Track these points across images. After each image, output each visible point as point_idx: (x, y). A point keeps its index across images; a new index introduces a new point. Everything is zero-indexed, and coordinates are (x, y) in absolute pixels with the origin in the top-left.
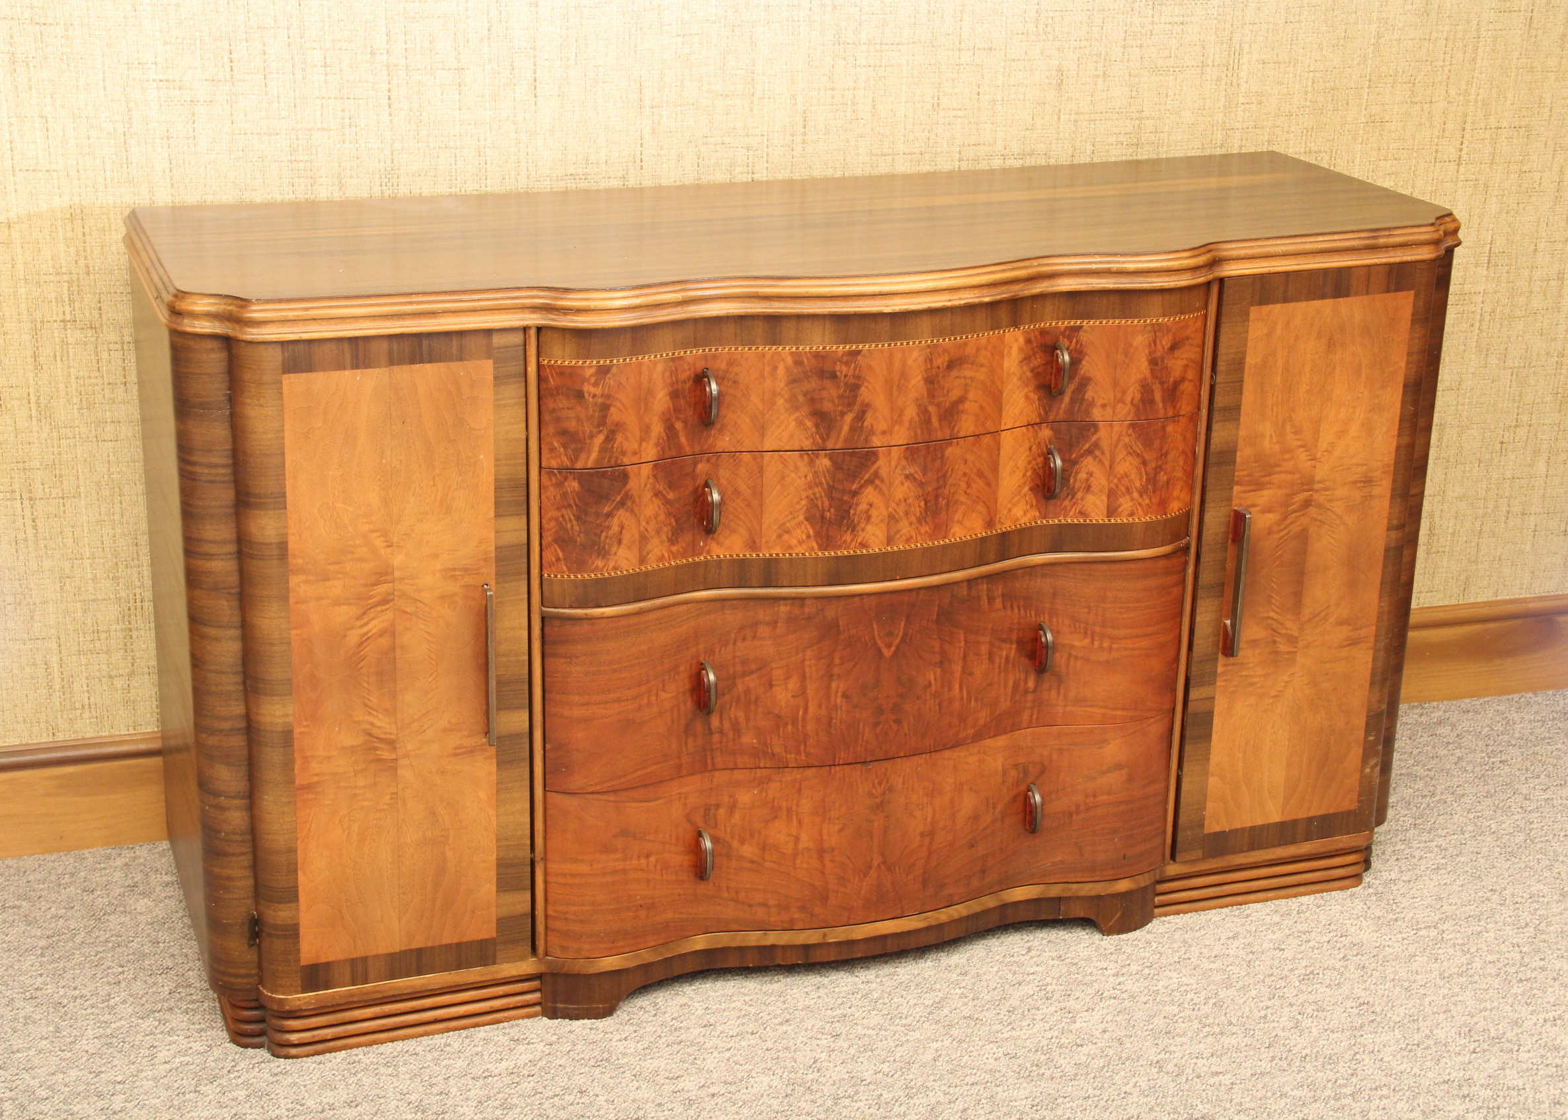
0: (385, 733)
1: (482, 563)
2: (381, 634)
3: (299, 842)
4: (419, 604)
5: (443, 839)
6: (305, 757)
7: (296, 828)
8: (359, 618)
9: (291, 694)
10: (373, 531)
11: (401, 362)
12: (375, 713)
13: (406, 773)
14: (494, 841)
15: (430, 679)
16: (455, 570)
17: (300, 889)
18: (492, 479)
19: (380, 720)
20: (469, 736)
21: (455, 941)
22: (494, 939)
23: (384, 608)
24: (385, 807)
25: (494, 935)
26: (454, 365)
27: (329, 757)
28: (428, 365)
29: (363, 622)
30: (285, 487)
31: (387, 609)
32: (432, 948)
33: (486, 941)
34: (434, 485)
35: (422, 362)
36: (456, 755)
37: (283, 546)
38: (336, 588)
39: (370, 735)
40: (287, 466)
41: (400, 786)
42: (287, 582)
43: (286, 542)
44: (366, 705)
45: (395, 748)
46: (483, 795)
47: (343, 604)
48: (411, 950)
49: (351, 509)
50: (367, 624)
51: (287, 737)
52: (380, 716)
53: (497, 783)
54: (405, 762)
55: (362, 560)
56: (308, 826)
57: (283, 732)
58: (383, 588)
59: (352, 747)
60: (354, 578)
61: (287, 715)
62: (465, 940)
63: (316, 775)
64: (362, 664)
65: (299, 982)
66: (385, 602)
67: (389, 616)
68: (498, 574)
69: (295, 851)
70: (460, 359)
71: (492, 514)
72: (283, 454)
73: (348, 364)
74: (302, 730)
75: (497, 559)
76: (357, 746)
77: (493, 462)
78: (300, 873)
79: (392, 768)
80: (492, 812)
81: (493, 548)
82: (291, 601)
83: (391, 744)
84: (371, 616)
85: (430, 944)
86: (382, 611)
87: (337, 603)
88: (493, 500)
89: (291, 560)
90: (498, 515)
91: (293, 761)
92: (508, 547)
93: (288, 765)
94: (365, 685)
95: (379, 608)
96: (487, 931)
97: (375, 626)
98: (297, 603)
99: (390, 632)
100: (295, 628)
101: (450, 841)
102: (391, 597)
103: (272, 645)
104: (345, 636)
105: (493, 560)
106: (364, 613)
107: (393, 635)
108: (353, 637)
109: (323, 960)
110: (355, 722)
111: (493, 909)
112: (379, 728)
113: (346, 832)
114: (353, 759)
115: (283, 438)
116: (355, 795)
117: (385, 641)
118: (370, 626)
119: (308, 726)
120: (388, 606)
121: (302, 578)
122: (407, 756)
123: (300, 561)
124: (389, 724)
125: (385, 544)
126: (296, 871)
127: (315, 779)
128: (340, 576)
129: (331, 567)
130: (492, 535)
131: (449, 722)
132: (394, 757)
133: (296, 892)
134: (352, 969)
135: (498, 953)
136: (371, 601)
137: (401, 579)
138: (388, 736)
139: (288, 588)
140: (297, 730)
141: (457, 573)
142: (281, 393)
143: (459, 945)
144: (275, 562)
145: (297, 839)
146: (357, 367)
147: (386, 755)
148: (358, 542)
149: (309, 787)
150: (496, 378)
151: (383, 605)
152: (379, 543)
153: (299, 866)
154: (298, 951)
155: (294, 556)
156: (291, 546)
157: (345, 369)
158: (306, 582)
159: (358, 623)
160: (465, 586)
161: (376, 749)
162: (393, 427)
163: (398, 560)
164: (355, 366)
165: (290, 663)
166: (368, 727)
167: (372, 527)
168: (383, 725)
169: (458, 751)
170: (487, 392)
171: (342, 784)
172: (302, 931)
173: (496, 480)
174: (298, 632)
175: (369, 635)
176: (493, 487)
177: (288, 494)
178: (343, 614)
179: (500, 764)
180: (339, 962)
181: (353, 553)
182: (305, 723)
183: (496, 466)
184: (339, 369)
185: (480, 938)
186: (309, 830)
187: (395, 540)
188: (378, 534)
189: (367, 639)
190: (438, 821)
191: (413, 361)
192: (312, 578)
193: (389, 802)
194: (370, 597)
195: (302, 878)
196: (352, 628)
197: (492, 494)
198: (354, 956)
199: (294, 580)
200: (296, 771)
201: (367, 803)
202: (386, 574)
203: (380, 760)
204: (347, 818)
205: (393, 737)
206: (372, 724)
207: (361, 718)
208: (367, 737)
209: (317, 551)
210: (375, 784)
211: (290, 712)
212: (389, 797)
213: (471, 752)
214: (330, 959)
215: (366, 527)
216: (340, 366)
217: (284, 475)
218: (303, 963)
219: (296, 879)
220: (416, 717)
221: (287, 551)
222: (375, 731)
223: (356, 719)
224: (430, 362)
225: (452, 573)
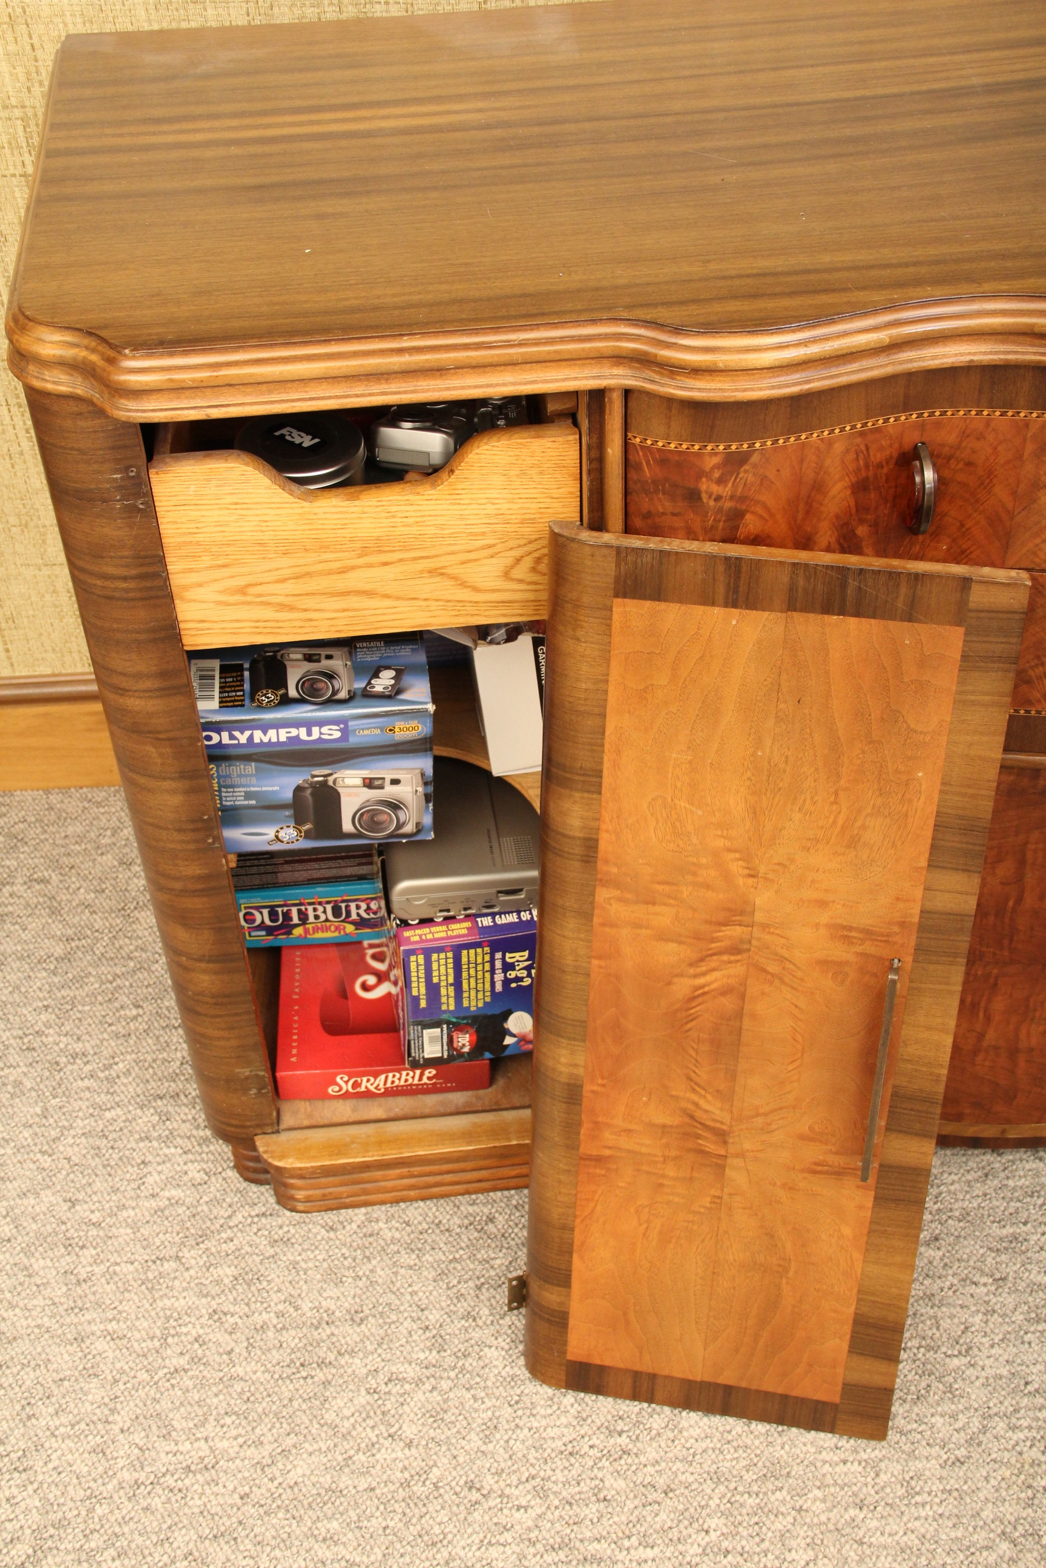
0: (714, 1120)
1: (896, 929)
2: (725, 992)
3: (578, 1221)
4: (788, 965)
5: (780, 1269)
6: (596, 1123)
7: (575, 1203)
8: (691, 965)
9: (584, 1041)
10: (729, 850)
11: (807, 608)
12: (703, 1092)
13: (736, 1175)
14: (855, 1291)
15: (790, 1068)
16: (850, 928)
17: (574, 1275)
18: (933, 809)
19: (708, 1101)
20: (836, 1153)
21: (780, 1390)
22: (834, 1407)
23: (732, 958)
24: (702, 1210)
25: (837, 1399)
26: (896, 627)
27: (629, 1131)
28: (852, 621)
29: (699, 970)
30: (601, 763)
31: (738, 961)
32: (747, 1391)
33: (824, 1403)
34: (835, 802)
35: (842, 612)
36: (815, 1172)
37: (591, 845)
38: (663, 916)
39: (692, 1117)
40: (607, 734)
41: (726, 1190)
42: (592, 894)
43: (597, 840)
44: (690, 1079)
45: (725, 1143)
46: (847, 1231)
47: (672, 941)
48: (717, 1385)
49: (700, 813)
50: (704, 974)
51: (573, 1094)
52: (709, 1097)
53: (871, 1222)
54: (737, 1162)
55: (708, 887)
56: (591, 1205)
57: (569, 1084)
58: (735, 932)
59: (664, 1126)
60: (694, 910)
61: (576, 1065)
62: (794, 1393)
63: (610, 1148)
64: (689, 1026)
65: (563, 1377)
66: (734, 950)
67: (738, 970)
68: (918, 949)
69: (572, 1230)
70: (909, 617)
71: (923, 863)
72: (603, 716)
73: (720, 597)
74: (595, 1088)
75: (922, 928)
76: (671, 1127)
77: (938, 786)
78: (575, 1256)
79: (719, 1166)
80: (857, 1256)
81: (916, 911)
82: (596, 920)
83: (722, 1136)
84: (713, 965)
85: (744, 1384)
86: (730, 962)
87: (663, 937)
88: (929, 841)
89: (599, 864)
90: (932, 865)
91: (580, 1124)
92: (941, 913)
93: (572, 1128)
94: (693, 1054)
95: (725, 958)
96: (830, 1394)
97: (716, 979)
98: (604, 925)
99: (738, 992)
100: (600, 958)
101: (791, 1274)
102: (746, 946)
103: (564, 972)
104: (669, 983)
105: (915, 928)
106: (702, 960)
107: (742, 997)
108: (682, 987)
109: (597, 1361)
110: (672, 1096)
111: (840, 1370)
112: (706, 1111)
113: (645, 1226)
114: (664, 1141)
115: (606, 692)
116: (661, 1185)
117: (728, 1003)
118: (708, 978)
119: (604, 1085)
120: (739, 957)
121: (616, 893)
122: (741, 1155)
123: (615, 870)
124: (722, 1109)
125: (746, 872)
126: (570, 1253)
127: (607, 1152)
128: (672, 902)
129: (659, 888)
130: (919, 893)
131: (811, 1128)
132: (723, 1153)
133: (569, 1276)
134: (635, 1382)
135: (839, 1422)
136: (713, 945)
137: (765, 927)
138: (718, 1125)
139: (592, 903)
140: (588, 1088)
141: (853, 934)
142: (609, 626)
143: (785, 1398)
144: (577, 864)
145: (575, 1216)
146: (735, 605)
147: (711, 1147)
148: (704, 861)
149: (599, 1160)
150: (965, 657)
151: (733, 954)
152: (737, 868)
153: (575, 1248)
154: (565, 1343)
155: (606, 862)
156: (602, 845)
157: (713, 604)
158: (620, 900)
159: (692, 971)
160: (862, 954)
161: (698, 1137)
162: (782, 706)
163: (763, 899)
164: (732, 602)
165: (587, 1000)
166: (690, 1106)
167: (728, 844)
168: (713, 1109)
169: (819, 1168)
170: (946, 679)
171: (644, 1168)
172: (572, 1322)
173: (939, 814)
174: (603, 963)
175: (706, 989)
176: (931, 822)
177: (605, 773)
178: (669, 954)
179: (880, 1200)
180: (620, 1369)
181: (695, 874)
182: (600, 1081)
183: (941, 792)
184: (704, 603)
185: (815, 1398)
186: (592, 1211)
187: (762, 869)
188: (737, 855)
189: (704, 994)
190: (776, 1245)
191: (827, 610)
192: (629, 896)
193: (708, 1205)
194: (713, 940)
195: (576, 1262)
196: (681, 975)
197: (929, 833)
198: (638, 1368)
199: (602, 894)
200: (582, 1137)
201: (677, 1199)
202: (742, 913)
203: (701, 1152)
204: (647, 1210)
205: (724, 1127)
206: (697, 1105)
207: (681, 1094)
208: (687, 1120)
209: (640, 861)
210: (691, 1179)
211: (582, 1063)
212: (709, 1199)
213: (839, 1173)
214: (607, 1362)
215: (720, 843)
216: (707, 600)
217: (602, 745)
218: (569, 1357)
219: (570, 1262)
220: (761, 1111)
221: (596, 852)
222: (698, 1114)
223: (673, 1093)
224: (857, 614)
225: (845, 933)
